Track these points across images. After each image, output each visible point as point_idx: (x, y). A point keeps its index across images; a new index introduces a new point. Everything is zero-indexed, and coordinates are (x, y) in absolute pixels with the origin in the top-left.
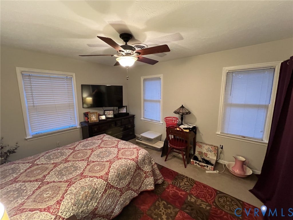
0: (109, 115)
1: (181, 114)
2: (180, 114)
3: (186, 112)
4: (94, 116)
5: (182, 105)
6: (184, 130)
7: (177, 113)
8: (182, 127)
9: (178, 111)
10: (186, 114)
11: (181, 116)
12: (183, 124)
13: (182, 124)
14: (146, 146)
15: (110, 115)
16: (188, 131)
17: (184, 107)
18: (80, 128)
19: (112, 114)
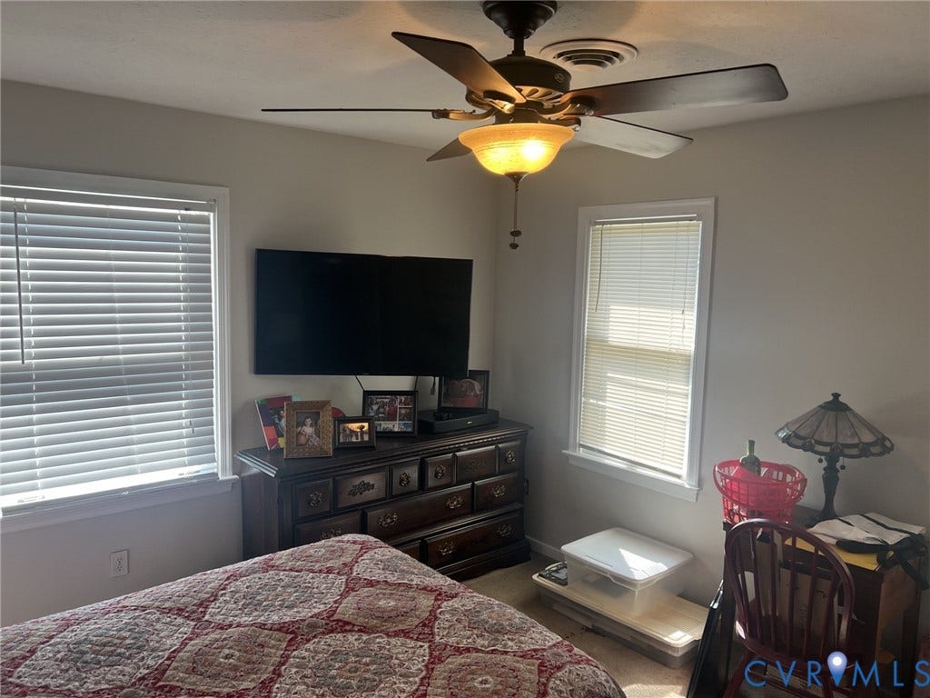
0: (391, 417)
1: (827, 449)
2: (820, 448)
3: (856, 441)
4: (309, 421)
5: (836, 396)
6: (847, 558)
7: (800, 442)
8: (829, 531)
9: (803, 433)
10: (854, 451)
11: (825, 464)
12: (834, 517)
13: (828, 514)
14: (588, 618)
15: (394, 419)
16: (869, 563)
17: (845, 408)
18: (233, 483)
19: (406, 415)
